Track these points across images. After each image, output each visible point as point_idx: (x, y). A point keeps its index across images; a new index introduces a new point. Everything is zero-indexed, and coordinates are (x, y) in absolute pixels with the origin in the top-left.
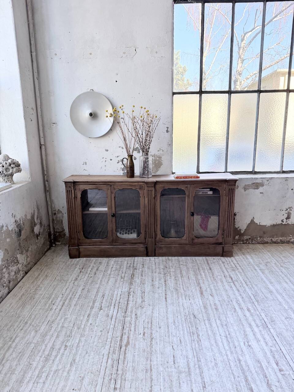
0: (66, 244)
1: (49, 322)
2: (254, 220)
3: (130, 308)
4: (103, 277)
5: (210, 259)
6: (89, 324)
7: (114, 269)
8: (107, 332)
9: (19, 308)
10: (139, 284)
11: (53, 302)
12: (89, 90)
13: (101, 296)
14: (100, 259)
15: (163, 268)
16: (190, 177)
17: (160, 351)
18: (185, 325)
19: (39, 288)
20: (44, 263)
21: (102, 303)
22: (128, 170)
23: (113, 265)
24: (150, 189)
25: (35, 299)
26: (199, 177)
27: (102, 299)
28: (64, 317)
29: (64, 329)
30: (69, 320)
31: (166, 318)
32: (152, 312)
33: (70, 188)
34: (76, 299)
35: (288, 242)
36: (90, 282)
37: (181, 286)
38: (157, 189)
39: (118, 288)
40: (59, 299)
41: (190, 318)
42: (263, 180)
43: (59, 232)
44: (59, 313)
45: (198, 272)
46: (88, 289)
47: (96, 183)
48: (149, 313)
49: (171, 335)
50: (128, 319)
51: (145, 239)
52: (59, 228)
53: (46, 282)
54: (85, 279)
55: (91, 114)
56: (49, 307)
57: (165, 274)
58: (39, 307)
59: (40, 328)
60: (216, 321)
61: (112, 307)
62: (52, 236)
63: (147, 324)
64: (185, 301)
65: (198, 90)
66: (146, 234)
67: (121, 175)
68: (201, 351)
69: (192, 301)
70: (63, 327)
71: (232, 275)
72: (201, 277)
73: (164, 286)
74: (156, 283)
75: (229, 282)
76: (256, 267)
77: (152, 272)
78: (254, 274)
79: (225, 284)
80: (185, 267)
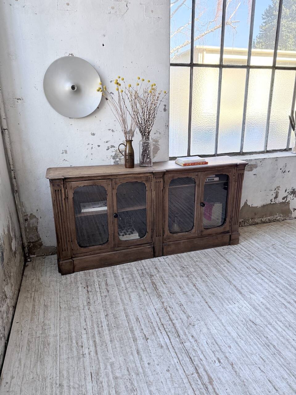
0: (43, 256)
1: (93, 375)
2: (247, 202)
3: (179, 329)
4: (120, 293)
5: (219, 249)
6: (147, 365)
7: (126, 280)
8: (175, 370)
9: (35, 365)
10: (169, 295)
11: (80, 344)
12: (67, 55)
13: (135, 320)
14: (101, 270)
15: (181, 270)
16: (198, 164)
17: (251, 378)
18: (252, 337)
19: (46, 327)
20: (30, 287)
21: (142, 330)
22: (127, 158)
23: (122, 275)
24: (158, 180)
25: (51, 346)
26: (206, 163)
27: (139, 324)
28: (108, 362)
29: (120, 381)
30: (117, 365)
31: (226, 332)
32: (208, 329)
33: (58, 187)
34: (107, 332)
35: (275, 221)
36: (108, 303)
37: (215, 288)
38: (165, 180)
39: (148, 305)
40: (84, 336)
41: (251, 327)
42: (257, 161)
43: (33, 242)
44: (98, 358)
45: (219, 267)
46: (112, 313)
47: (93, 178)
48: (205, 330)
49: (247, 353)
50: (187, 344)
51: (152, 237)
52: (33, 237)
53: (51, 315)
54: (100, 300)
55: (73, 88)
56: (78, 353)
57: (188, 276)
58: (64, 356)
59: (86, 388)
60: (277, 323)
61: (158, 333)
62: (26, 248)
63: (213, 346)
64: (230, 306)
65: (189, 62)
66: (153, 232)
67: (112, 164)
68: (290, 365)
69: (237, 304)
70: (116, 378)
71: (253, 265)
72: (227, 273)
73: (197, 292)
74: (186, 289)
75: (257, 274)
76: (267, 252)
77: (173, 276)
78: (271, 260)
79: (254, 276)
80: (202, 264)
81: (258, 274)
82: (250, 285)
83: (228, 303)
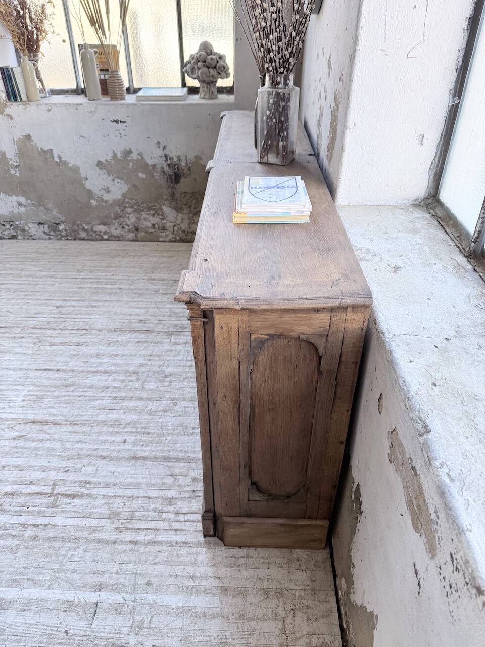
71: (88, 502)
72: (101, 432)
73: (89, 369)
74: (105, 360)
75: (54, 485)
76: (118, 597)
77: (150, 356)
78: (74, 571)
79: (53, 476)
80: (160, 408)
81: (53, 489)
82: (37, 449)
83: (31, 393)
